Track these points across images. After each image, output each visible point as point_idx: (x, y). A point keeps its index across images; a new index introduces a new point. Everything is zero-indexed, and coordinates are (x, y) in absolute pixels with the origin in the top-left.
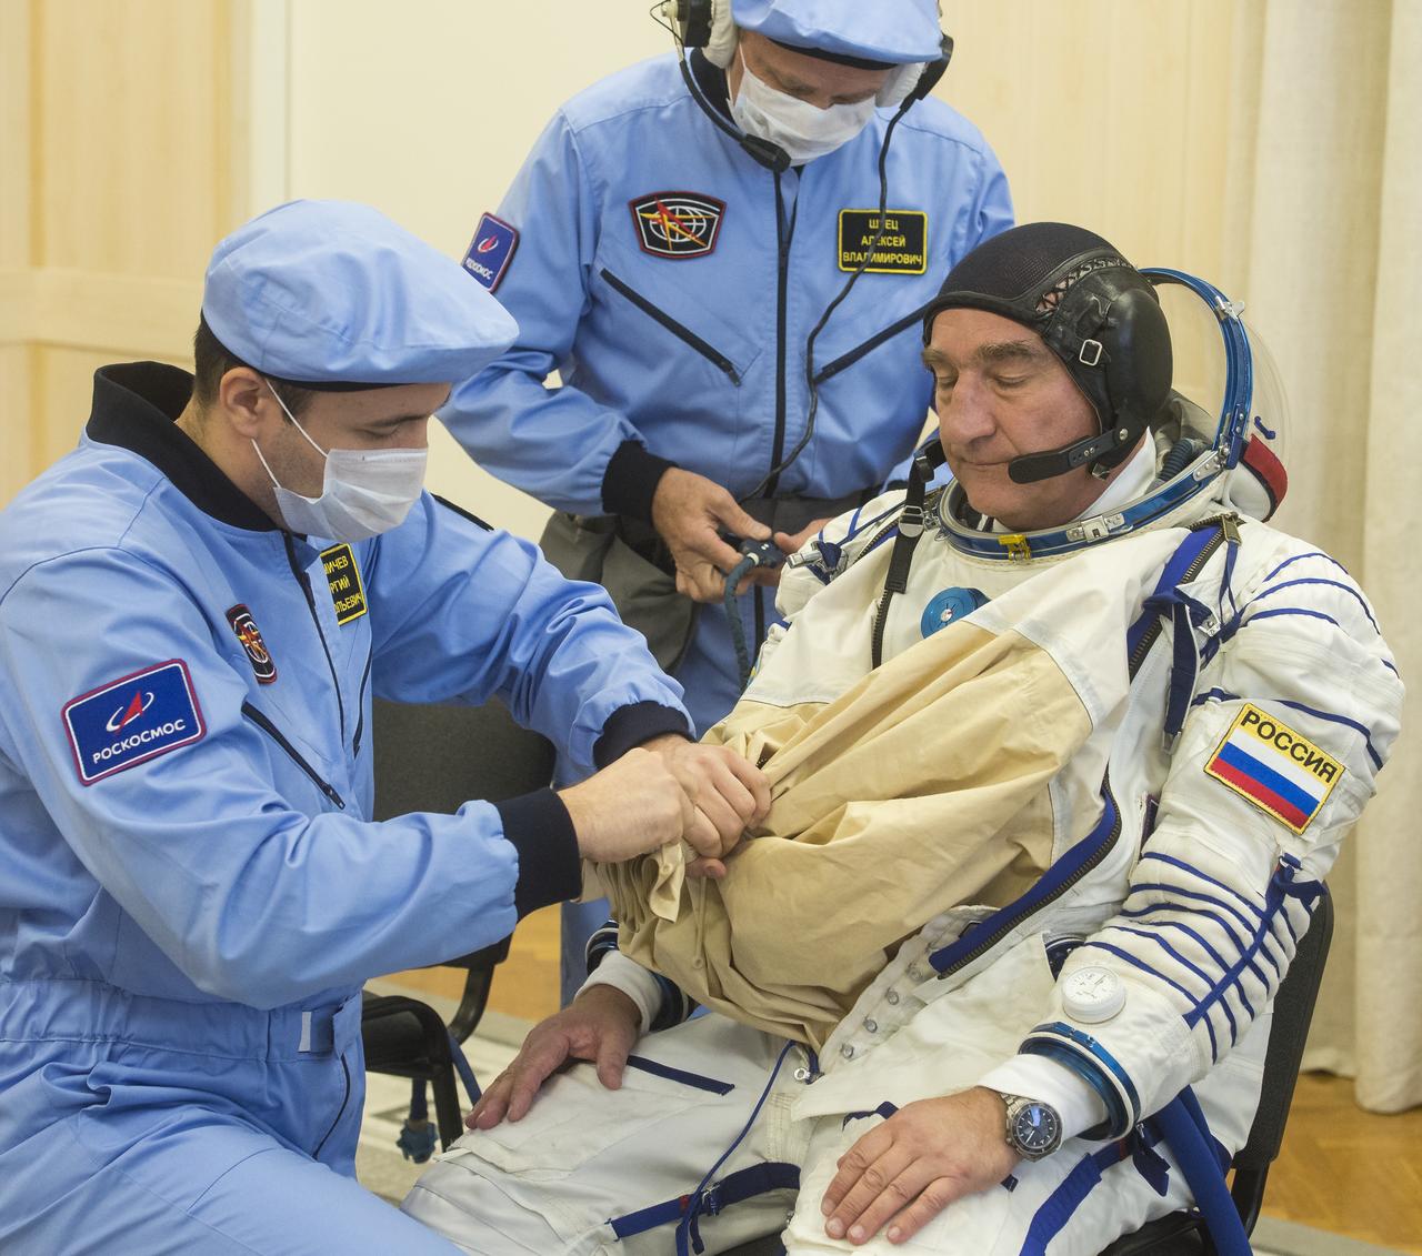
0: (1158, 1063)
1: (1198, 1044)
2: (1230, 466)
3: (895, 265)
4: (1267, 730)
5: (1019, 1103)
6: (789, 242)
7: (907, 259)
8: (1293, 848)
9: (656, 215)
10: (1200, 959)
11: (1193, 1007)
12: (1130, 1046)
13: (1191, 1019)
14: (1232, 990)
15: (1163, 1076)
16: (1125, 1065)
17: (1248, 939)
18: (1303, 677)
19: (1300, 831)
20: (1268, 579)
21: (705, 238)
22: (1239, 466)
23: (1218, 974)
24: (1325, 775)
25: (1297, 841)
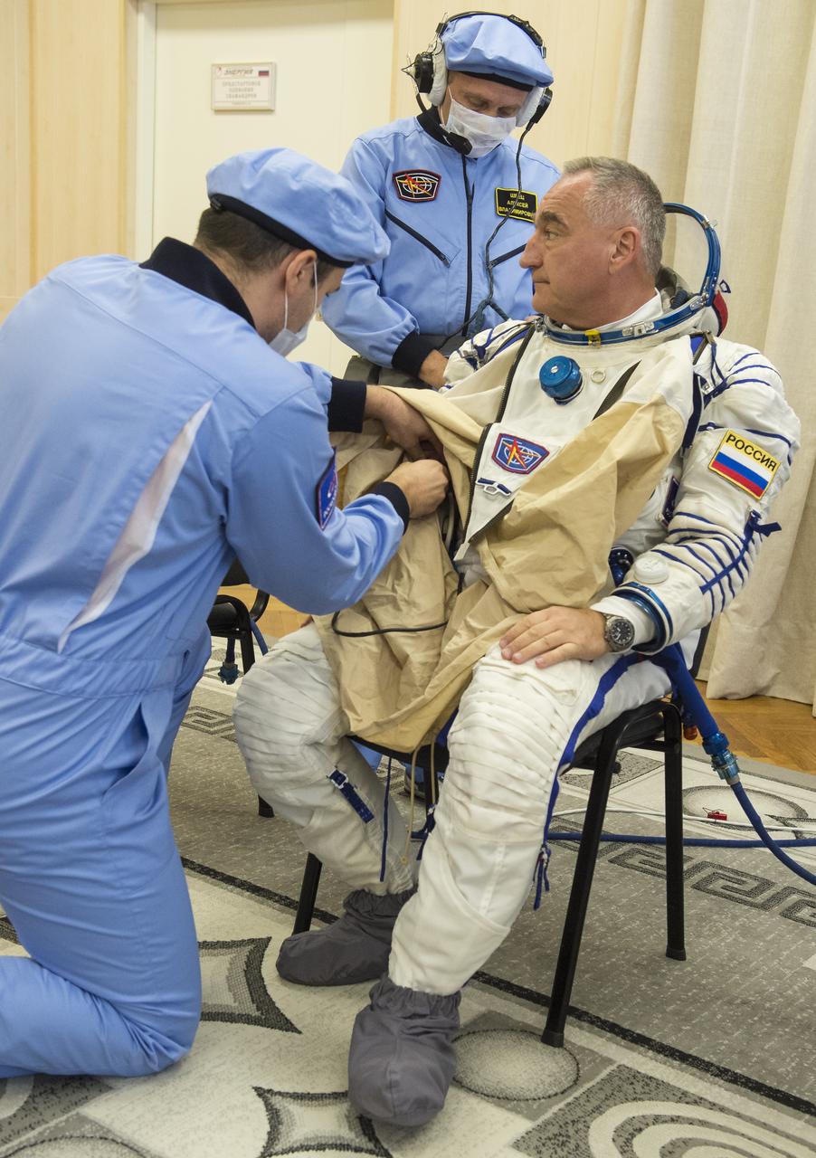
0: (685, 609)
1: (706, 604)
2: (707, 305)
3: (523, 216)
4: (740, 445)
5: (614, 618)
6: (472, 198)
7: (529, 214)
8: (756, 507)
9: (406, 181)
10: (710, 559)
11: (705, 583)
12: (669, 596)
13: (703, 589)
14: (725, 579)
15: (686, 618)
16: (668, 606)
17: (737, 553)
18: (758, 416)
19: (759, 498)
20: (736, 364)
21: (431, 192)
22: (711, 307)
23: (719, 569)
24: (771, 467)
25: (758, 504)
